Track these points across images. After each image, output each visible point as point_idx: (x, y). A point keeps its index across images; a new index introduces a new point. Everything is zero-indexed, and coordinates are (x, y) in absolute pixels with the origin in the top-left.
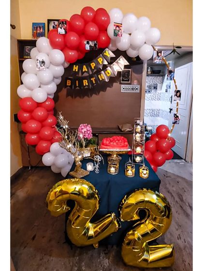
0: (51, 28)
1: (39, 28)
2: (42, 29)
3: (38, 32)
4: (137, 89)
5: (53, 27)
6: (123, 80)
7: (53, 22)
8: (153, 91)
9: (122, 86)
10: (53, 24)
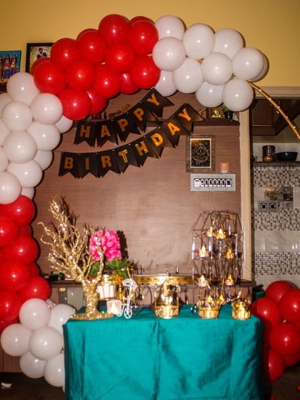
0: (34, 59)
1: (7, 61)
2: (13, 63)
3: (6, 68)
4: (229, 183)
5: (39, 56)
6: (194, 164)
7: (38, 48)
8: (283, 204)
9: (193, 176)
10: (38, 53)
